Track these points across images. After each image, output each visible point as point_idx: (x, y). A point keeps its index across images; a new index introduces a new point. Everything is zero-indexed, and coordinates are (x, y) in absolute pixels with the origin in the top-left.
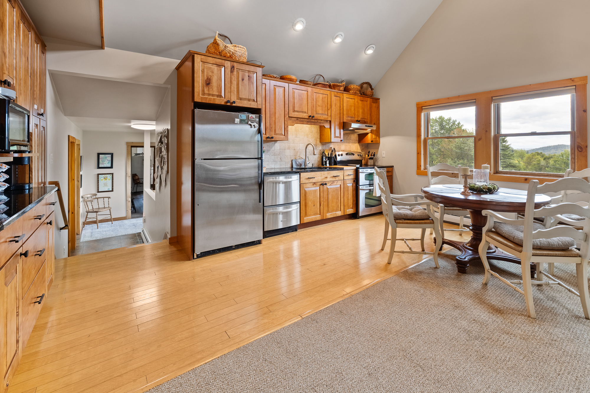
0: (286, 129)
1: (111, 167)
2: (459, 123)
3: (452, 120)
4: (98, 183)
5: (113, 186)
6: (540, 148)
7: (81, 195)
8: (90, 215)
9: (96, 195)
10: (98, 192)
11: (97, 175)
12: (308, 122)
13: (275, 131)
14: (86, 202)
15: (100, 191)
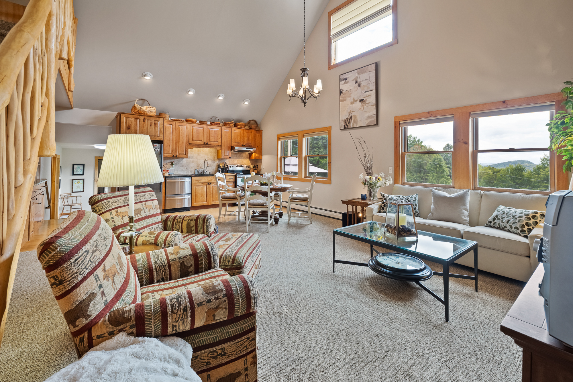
0: (187, 151)
1: (83, 174)
2: (419, 140)
3: (413, 137)
4: (73, 186)
5: (84, 188)
6: (502, 163)
7: (60, 193)
8: (66, 208)
9: (71, 194)
10: (73, 192)
11: (72, 180)
12: (204, 146)
13: (179, 152)
14: (63, 199)
15: (74, 191)
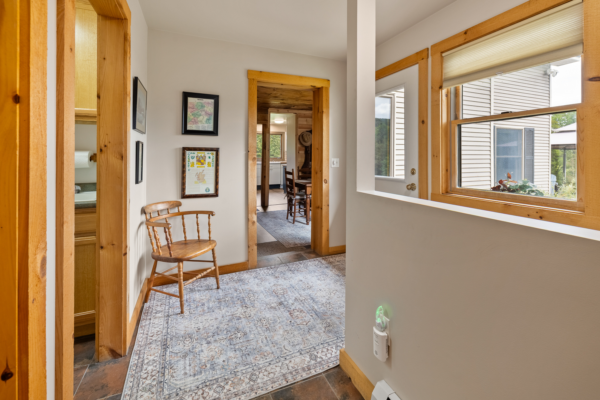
1: (214, 133)
4: (184, 172)
5: (217, 183)
9: (178, 205)
10: (184, 196)
11: (181, 152)
15: (187, 193)
